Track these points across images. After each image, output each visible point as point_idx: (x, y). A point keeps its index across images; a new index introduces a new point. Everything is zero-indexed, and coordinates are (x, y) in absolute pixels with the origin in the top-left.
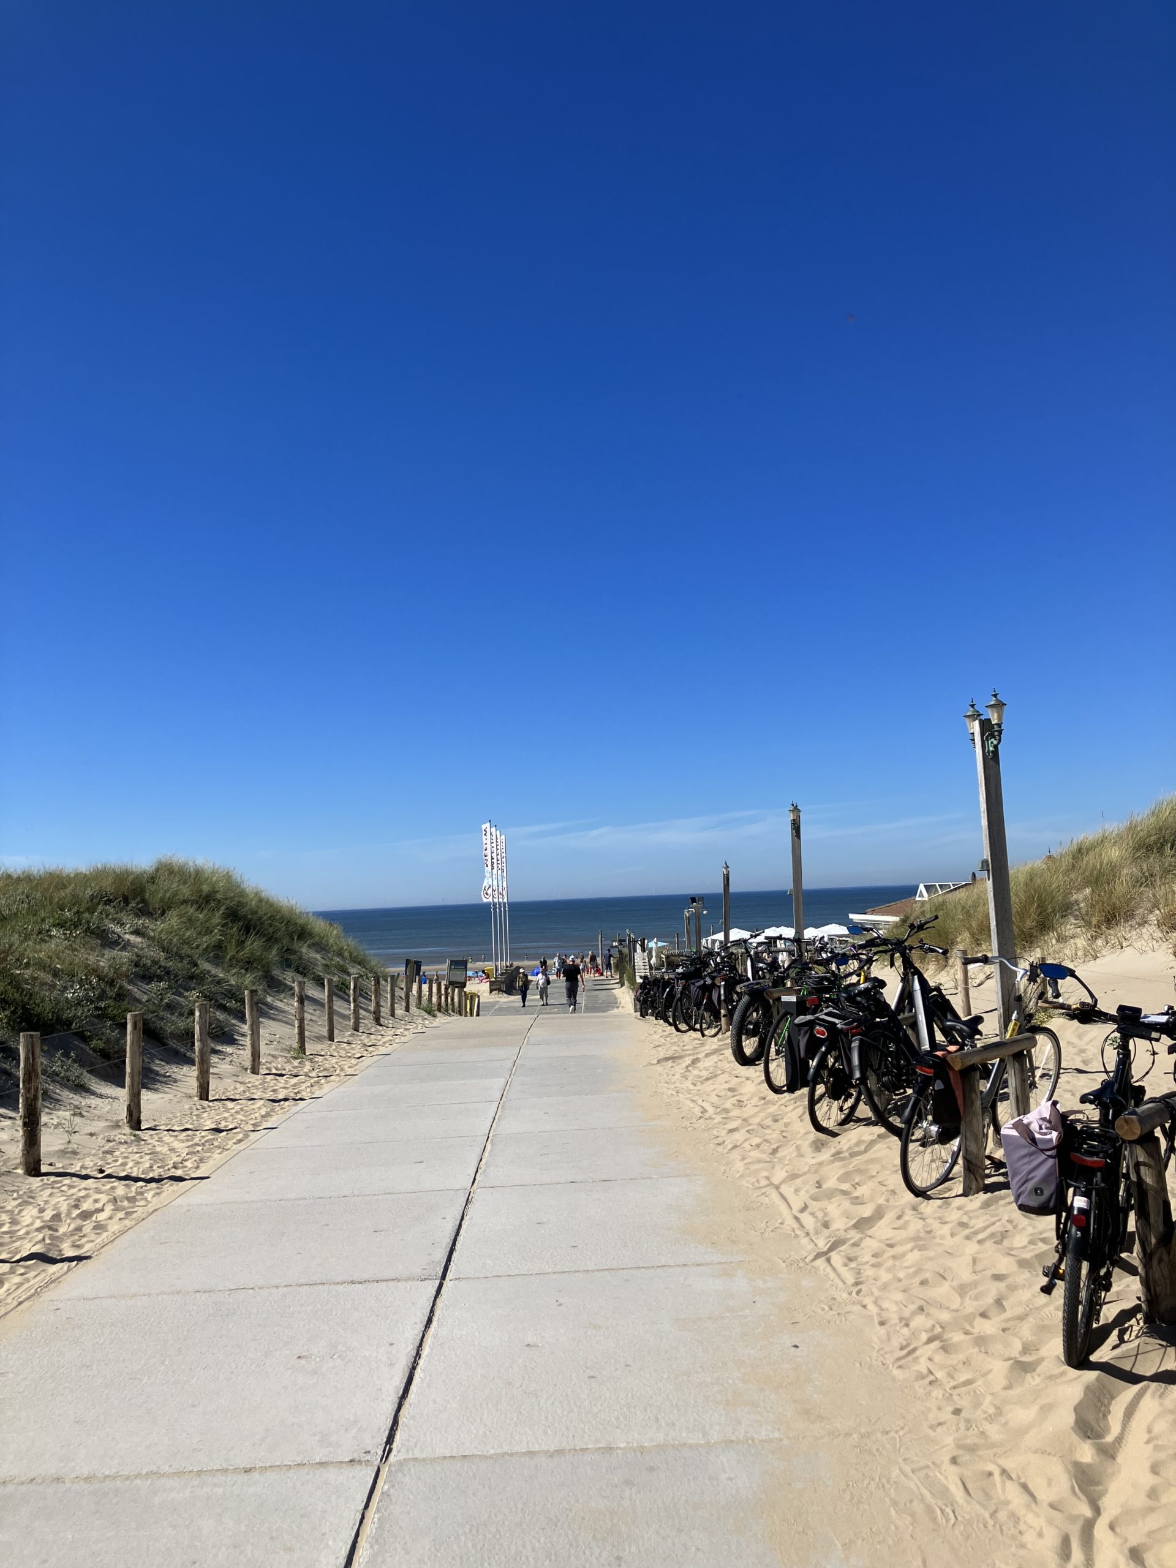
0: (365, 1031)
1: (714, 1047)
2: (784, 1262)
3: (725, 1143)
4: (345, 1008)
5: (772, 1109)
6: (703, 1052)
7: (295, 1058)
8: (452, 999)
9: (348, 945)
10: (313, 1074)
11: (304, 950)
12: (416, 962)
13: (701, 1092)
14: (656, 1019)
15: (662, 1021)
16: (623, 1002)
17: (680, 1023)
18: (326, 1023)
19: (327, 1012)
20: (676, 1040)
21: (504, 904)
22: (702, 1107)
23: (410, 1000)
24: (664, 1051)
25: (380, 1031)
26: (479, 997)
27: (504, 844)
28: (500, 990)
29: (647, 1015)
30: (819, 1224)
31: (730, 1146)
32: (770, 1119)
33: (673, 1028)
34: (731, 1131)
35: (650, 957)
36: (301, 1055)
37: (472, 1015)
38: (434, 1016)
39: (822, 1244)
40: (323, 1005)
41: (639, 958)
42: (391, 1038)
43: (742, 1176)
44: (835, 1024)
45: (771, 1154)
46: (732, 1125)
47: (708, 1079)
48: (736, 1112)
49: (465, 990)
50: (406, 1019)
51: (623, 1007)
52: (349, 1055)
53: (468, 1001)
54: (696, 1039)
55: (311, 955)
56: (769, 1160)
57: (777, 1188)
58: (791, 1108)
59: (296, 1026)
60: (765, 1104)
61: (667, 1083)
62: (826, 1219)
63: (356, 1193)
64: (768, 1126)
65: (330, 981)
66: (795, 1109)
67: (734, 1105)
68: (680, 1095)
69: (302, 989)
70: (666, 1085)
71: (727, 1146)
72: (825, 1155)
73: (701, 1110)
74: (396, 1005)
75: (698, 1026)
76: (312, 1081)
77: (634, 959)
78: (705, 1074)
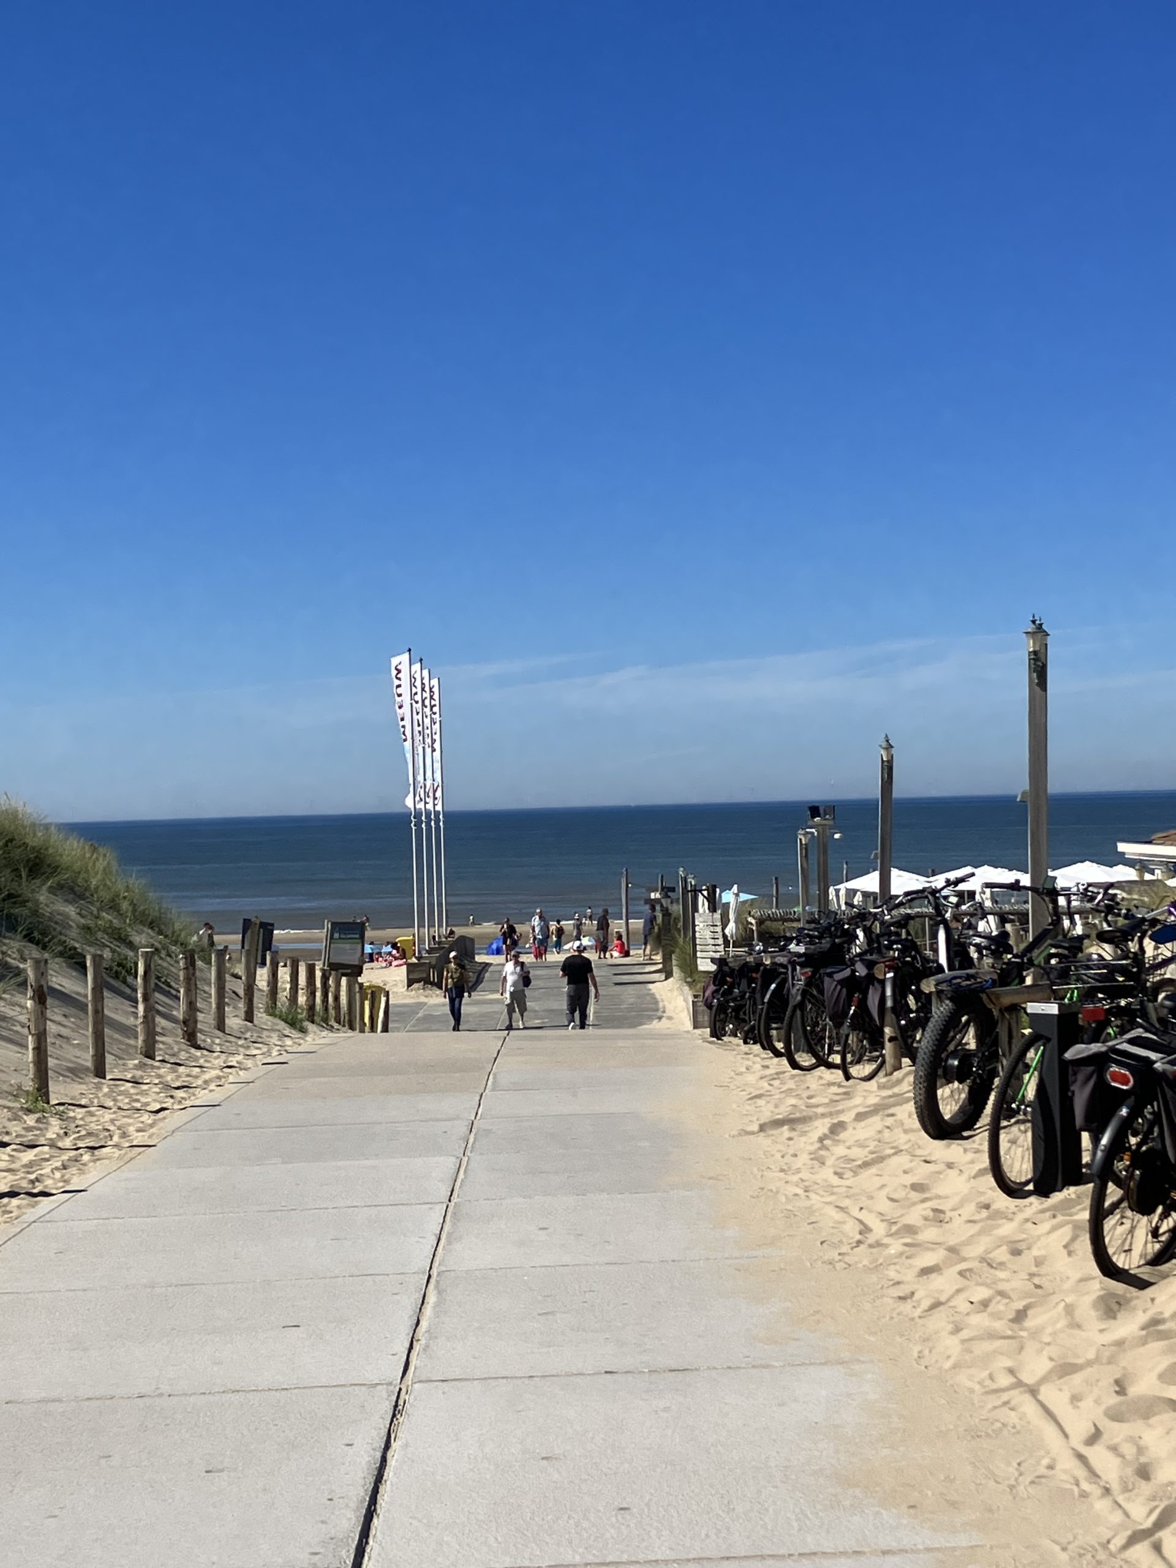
0: (167, 1058)
1: (873, 1100)
2: (1064, 1549)
3: (917, 1296)
4: (126, 1013)
5: (1007, 1229)
6: (849, 1109)
7: (29, 1111)
8: (337, 998)
9: (127, 889)
10: (67, 1143)
11: (43, 897)
12: (263, 925)
13: (852, 1191)
14: (745, 1043)
15: (757, 1048)
16: (670, 1008)
17: (798, 1051)
18: (90, 1042)
19: (90, 1020)
20: (791, 1084)
21: (437, 814)
22: (861, 1222)
23: (255, 1000)
24: (771, 1107)
25: (197, 1059)
26: (387, 994)
27: (436, 697)
28: (427, 982)
29: (724, 1035)
30: (1129, 1471)
31: (926, 1304)
32: (1004, 1248)
33: (784, 1061)
34: (926, 1271)
35: (725, 923)
36: (41, 1104)
37: (373, 1029)
38: (303, 1031)
39: (1142, 1515)
40: (83, 1007)
41: (704, 923)
42: (217, 1072)
43: (956, 1366)
44: (1149, 1062)
45: (1013, 1321)
46: (928, 1259)
47: (866, 1165)
48: (930, 1234)
49: (360, 980)
50: (248, 1035)
51: (670, 1018)
52: (138, 1105)
53: (367, 1004)
54: (833, 1084)
55: (55, 908)
56: (1010, 1333)
57: (1033, 1391)
58: (1046, 1226)
59: (31, 1047)
60: (989, 1218)
61: (782, 1170)
62: (1143, 1460)
63: (165, 1388)
64: (1002, 1264)
65: (97, 959)
66: (1054, 1229)
67: (926, 1219)
68: (812, 1195)
69: (41, 973)
70: (782, 1175)
71: (919, 1302)
72: (1128, 1326)
73: (858, 1227)
74: (226, 1009)
75: (837, 1059)
76: (65, 1157)
77: (694, 926)
78: (860, 1154)
